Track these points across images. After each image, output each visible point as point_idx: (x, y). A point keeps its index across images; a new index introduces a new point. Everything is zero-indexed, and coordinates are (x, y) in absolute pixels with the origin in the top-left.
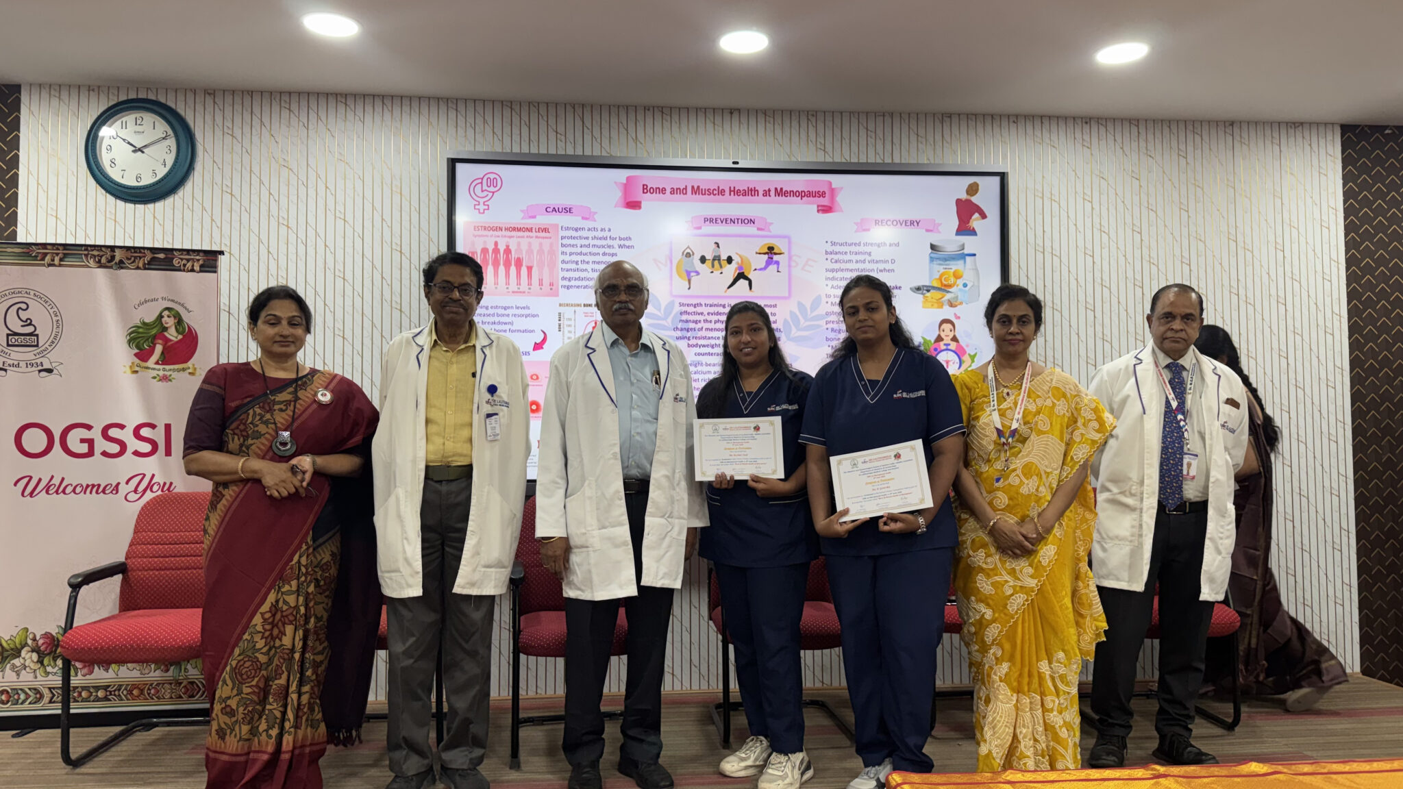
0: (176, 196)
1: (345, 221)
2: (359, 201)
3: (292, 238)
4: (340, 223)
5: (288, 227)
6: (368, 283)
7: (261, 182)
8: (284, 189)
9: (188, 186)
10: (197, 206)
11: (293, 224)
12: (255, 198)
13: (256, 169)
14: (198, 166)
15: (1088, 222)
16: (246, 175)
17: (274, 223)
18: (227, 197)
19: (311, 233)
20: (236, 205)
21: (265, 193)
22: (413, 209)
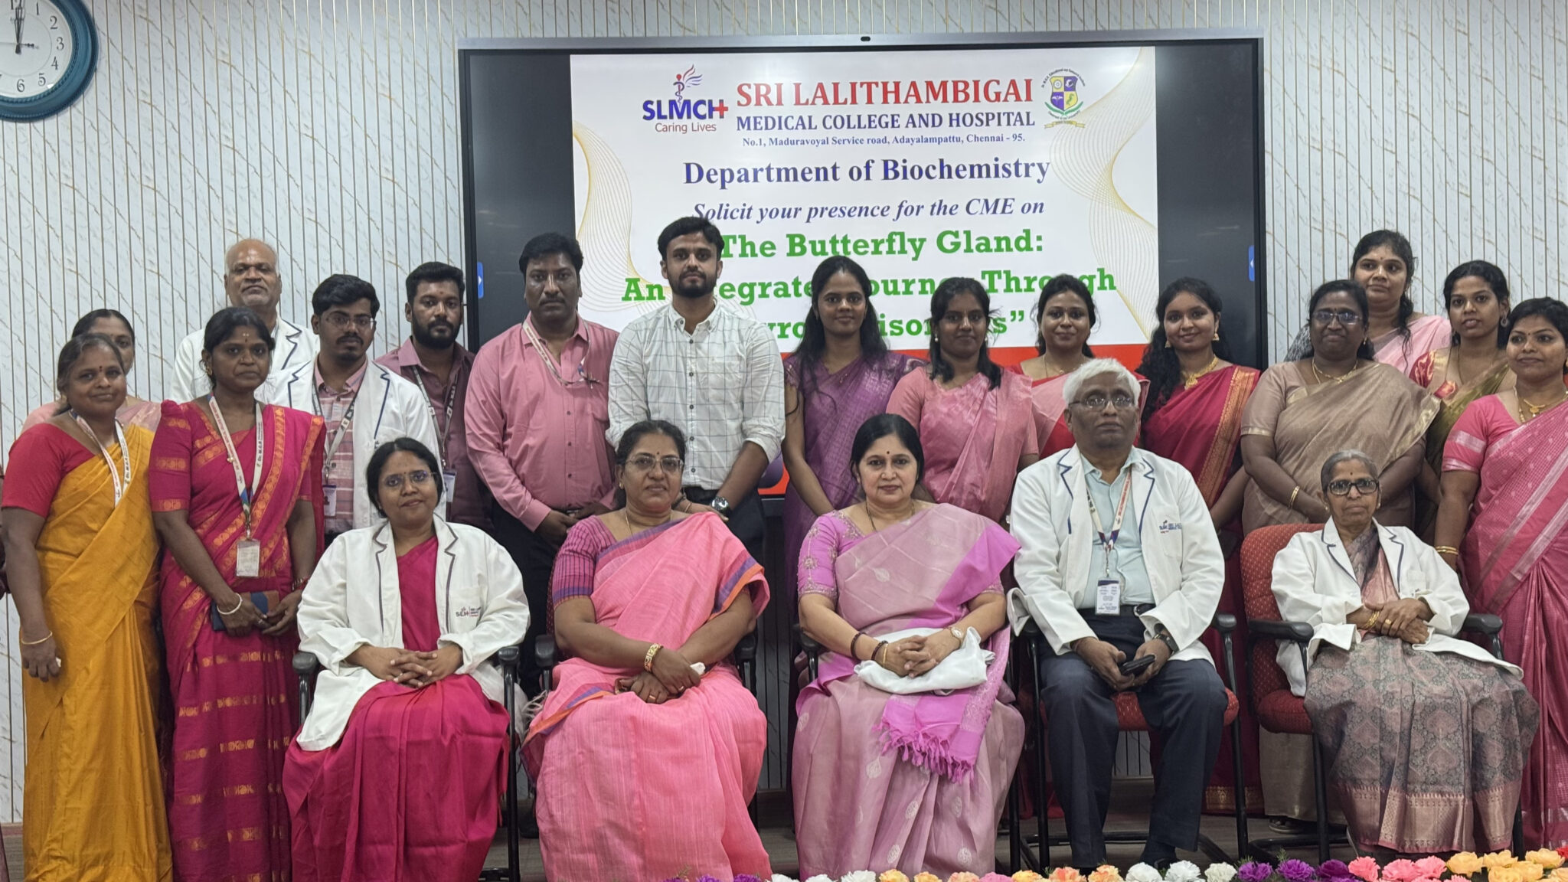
0: (74, 110)
3: (242, 166)
4: (307, 142)
5: (235, 151)
7: (192, 86)
8: (225, 97)
9: (90, 94)
10: (104, 125)
11: (240, 145)
12: (185, 111)
13: (184, 68)
14: (102, 65)
15: (1389, 102)
16: (170, 76)
17: (214, 145)
18: (145, 111)
19: (267, 157)
20: (159, 122)
21: (198, 101)
22: (407, 118)
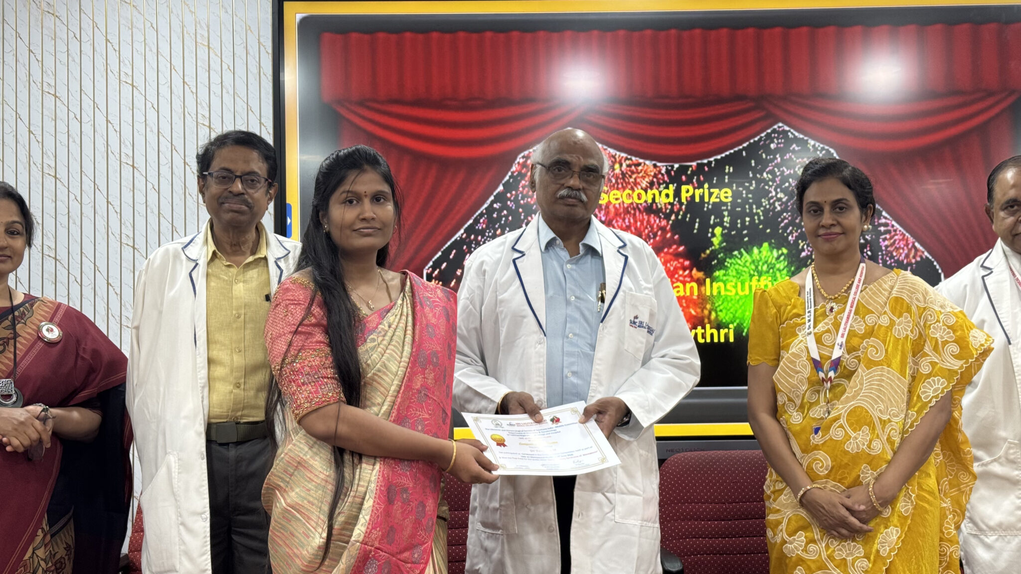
1: (133, 86)
2: (151, 58)
3: (62, 113)
4: (127, 90)
5: (56, 97)
6: (165, 171)
7: (18, 36)
11: (62, 92)
12: (10, 59)
17: (36, 92)
19: (87, 104)
21: (23, 50)
22: (225, 67)
